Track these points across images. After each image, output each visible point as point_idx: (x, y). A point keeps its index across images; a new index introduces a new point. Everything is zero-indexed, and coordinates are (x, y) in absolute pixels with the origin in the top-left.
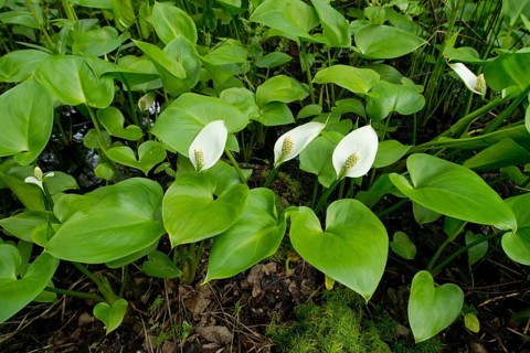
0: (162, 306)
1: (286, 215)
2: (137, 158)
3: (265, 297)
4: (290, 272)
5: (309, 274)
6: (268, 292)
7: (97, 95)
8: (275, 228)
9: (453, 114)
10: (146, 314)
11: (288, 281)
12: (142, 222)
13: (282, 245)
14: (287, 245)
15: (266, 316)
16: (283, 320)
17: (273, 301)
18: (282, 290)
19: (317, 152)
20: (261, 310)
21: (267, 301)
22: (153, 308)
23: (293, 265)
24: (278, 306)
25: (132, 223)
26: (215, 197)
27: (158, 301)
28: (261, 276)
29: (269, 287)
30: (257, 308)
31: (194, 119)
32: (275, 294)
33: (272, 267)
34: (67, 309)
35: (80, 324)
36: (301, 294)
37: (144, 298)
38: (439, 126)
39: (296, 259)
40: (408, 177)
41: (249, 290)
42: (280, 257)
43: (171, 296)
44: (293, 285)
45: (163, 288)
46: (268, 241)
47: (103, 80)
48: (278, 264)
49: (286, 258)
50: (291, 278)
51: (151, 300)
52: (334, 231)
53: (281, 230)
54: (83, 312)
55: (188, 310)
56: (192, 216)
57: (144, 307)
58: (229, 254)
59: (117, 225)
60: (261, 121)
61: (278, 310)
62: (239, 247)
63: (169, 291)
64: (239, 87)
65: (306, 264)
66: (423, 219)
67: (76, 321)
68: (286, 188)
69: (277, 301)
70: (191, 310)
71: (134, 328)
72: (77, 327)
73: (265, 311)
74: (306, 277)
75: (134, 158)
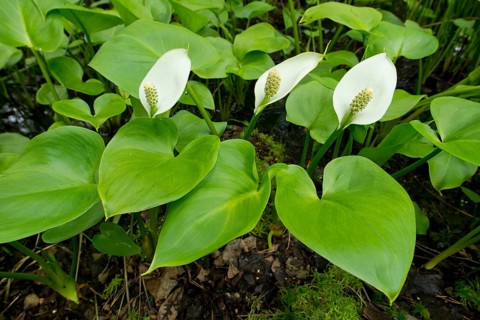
0: (120, 287)
1: (270, 173)
2: (93, 112)
3: (243, 278)
4: (272, 248)
5: (295, 251)
6: (246, 272)
7: (44, 37)
8: (255, 193)
9: (455, 71)
10: (102, 296)
11: (270, 259)
12: (76, 185)
13: (264, 217)
14: (270, 216)
15: (243, 302)
16: (265, 306)
17: (252, 282)
18: (263, 270)
19: (309, 100)
20: (237, 295)
21: (246, 284)
22: (109, 289)
23: (275, 239)
24: (258, 289)
25: (61, 187)
26: (176, 153)
27: (115, 282)
28: (239, 253)
29: (248, 267)
30: (232, 291)
31: (147, 50)
32: (255, 275)
33: (252, 242)
34: (11, 290)
35: (25, 307)
36: (286, 275)
37: (102, 277)
38: (438, 85)
39: (280, 233)
40: (434, 126)
41: (224, 269)
42: (261, 231)
43: (130, 276)
44: (277, 263)
45: (121, 265)
46: (244, 211)
47: (50, 20)
48: (259, 239)
49: (269, 231)
50: (274, 255)
51: (109, 280)
52: (335, 198)
53: (263, 196)
54: (30, 293)
55: (149, 294)
56: (138, 176)
57: (100, 287)
58: (188, 229)
59: (42, 190)
60: (240, 74)
61: (258, 294)
62: (202, 219)
63: (127, 269)
64: (215, 36)
65: (293, 238)
66: (443, 183)
67: (20, 303)
68: (268, 151)
69: (258, 283)
70: (153, 294)
71: (86, 314)
72: (22, 311)
73: (243, 296)
74: (292, 255)
75: (88, 112)
